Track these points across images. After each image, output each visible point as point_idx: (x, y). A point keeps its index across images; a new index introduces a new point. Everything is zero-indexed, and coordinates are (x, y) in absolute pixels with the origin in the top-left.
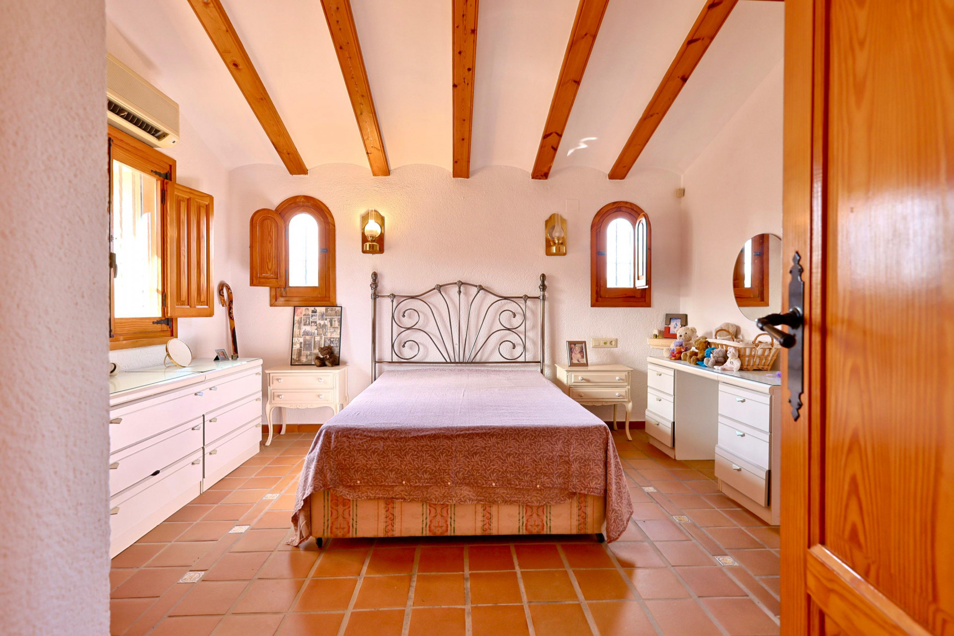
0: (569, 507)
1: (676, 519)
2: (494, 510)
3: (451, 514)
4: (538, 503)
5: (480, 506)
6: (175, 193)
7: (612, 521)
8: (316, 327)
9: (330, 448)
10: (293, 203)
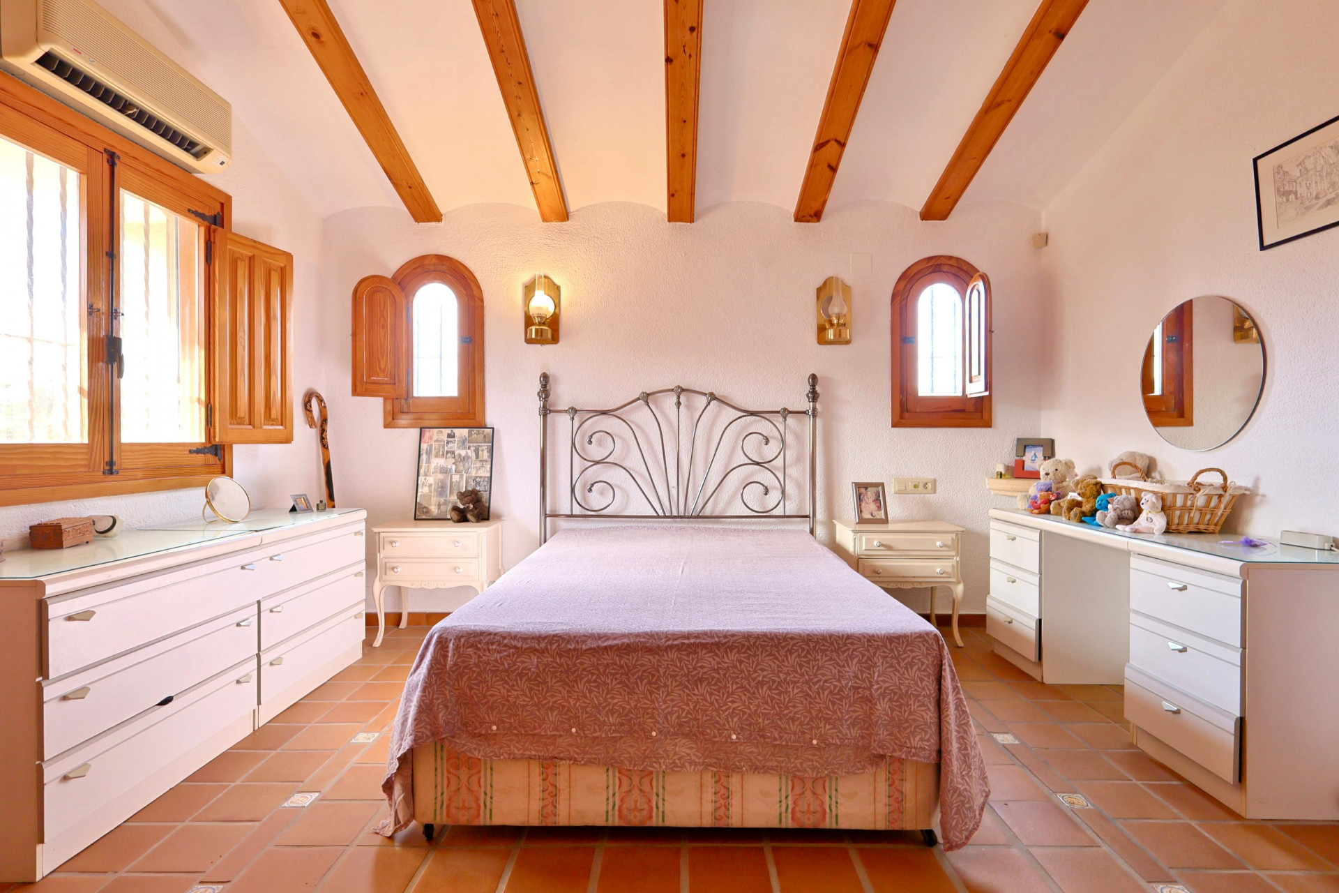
0: (872, 780)
1: (1063, 799)
2: (735, 782)
3: (657, 787)
4: (815, 773)
5: (710, 774)
6: (228, 247)
7: (954, 811)
8: (453, 460)
9: (445, 666)
10: (419, 267)
